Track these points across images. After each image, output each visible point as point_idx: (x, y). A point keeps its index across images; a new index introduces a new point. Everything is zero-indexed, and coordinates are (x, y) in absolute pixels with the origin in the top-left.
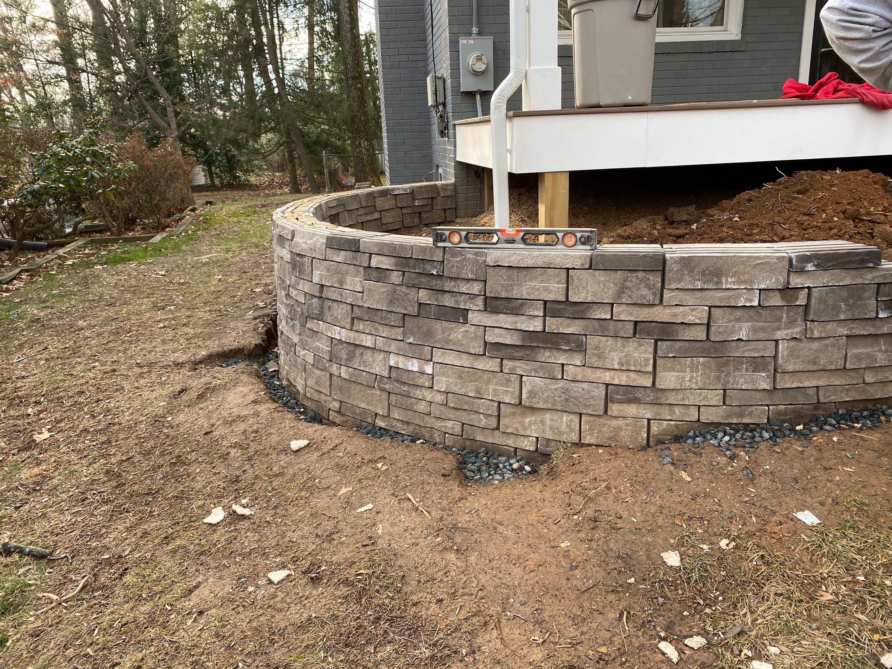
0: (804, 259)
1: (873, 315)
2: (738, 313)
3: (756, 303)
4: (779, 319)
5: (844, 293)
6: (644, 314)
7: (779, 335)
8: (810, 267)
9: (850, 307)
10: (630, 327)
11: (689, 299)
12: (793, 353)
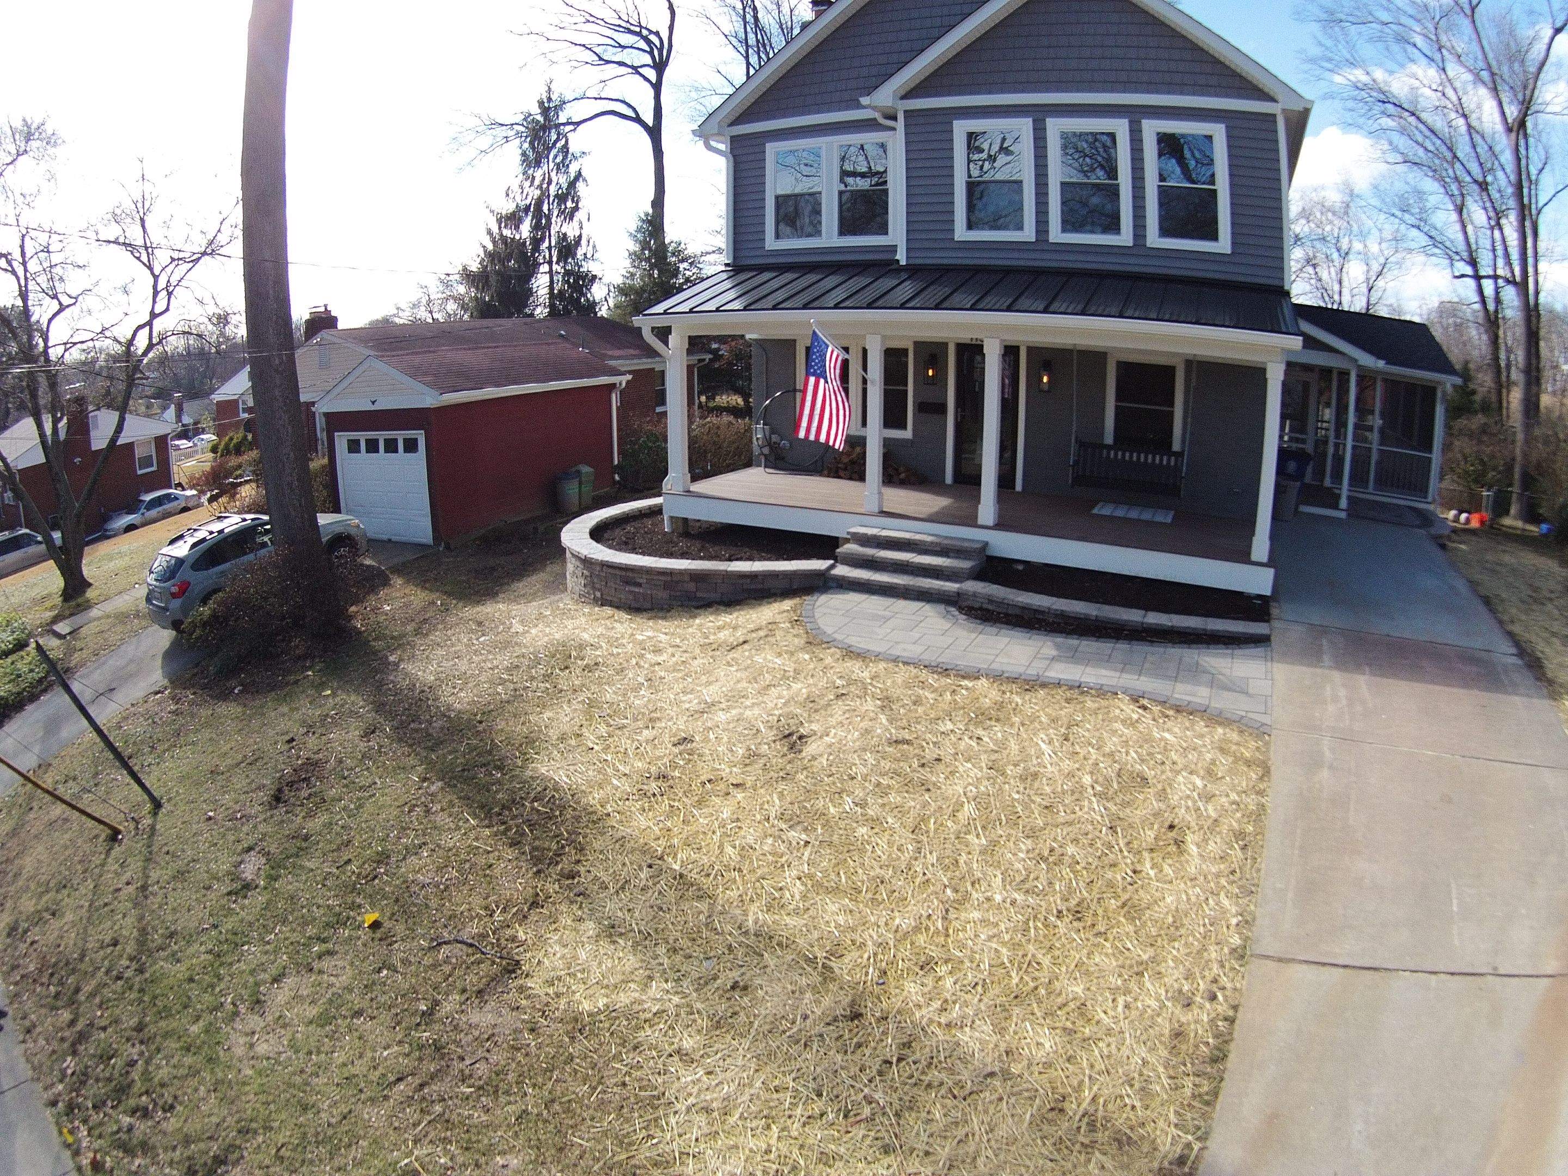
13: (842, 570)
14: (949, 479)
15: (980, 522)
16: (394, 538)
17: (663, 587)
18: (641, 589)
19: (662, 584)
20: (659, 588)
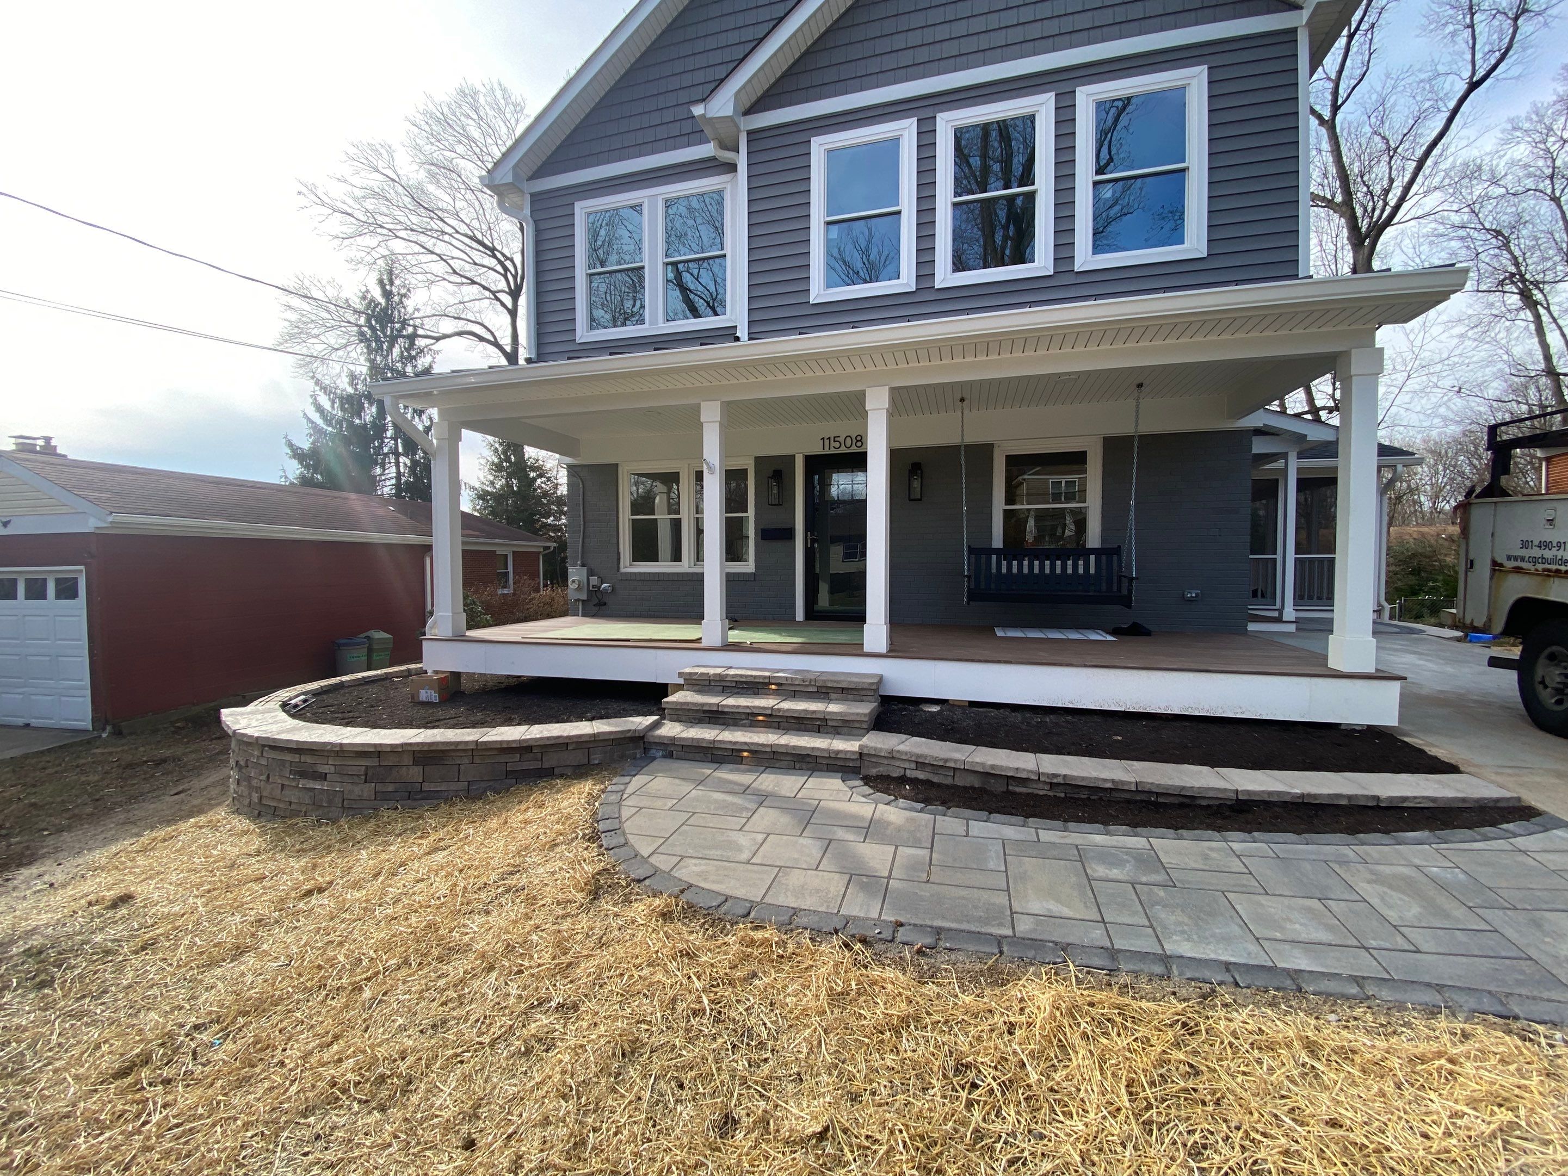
13: (671, 729)
14: (800, 615)
15: (867, 648)
16: (34, 722)
17: (363, 777)
18: (326, 783)
19: (362, 773)
20: (356, 780)
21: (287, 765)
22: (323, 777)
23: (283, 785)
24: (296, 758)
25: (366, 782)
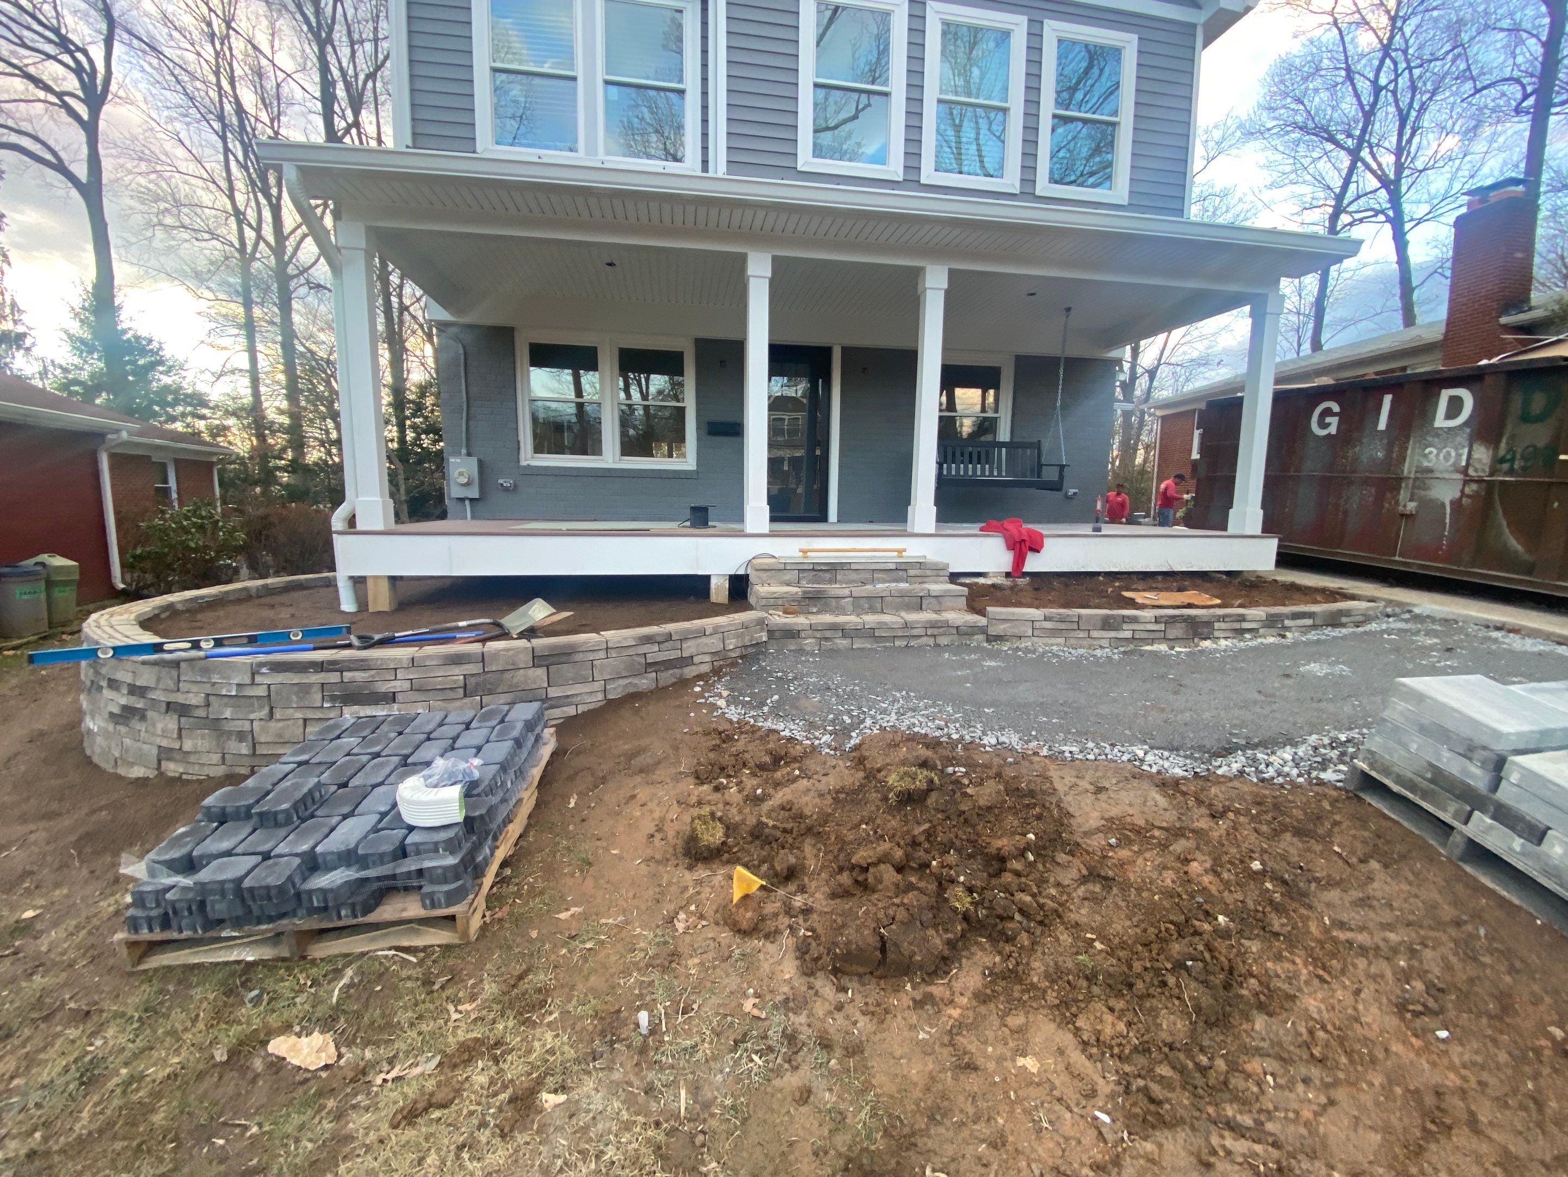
0: (262, 665)
1: (319, 705)
2: (225, 700)
3: (234, 693)
4: (253, 705)
5: (295, 689)
6: (173, 698)
7: (252, 716)
8: (264, 670)
9: (301, 699)
10: (164, 706)
11: (194, 688)
12: (263, 729)
15: (917, 530)
17: (461, 691)
18: (396, 706)
19: (461, 684)
20: (451, 695)
21: (316, 688)
22: (391, 698)
23: (305, 720)
24: (334, 677)
25: (465, 696)
